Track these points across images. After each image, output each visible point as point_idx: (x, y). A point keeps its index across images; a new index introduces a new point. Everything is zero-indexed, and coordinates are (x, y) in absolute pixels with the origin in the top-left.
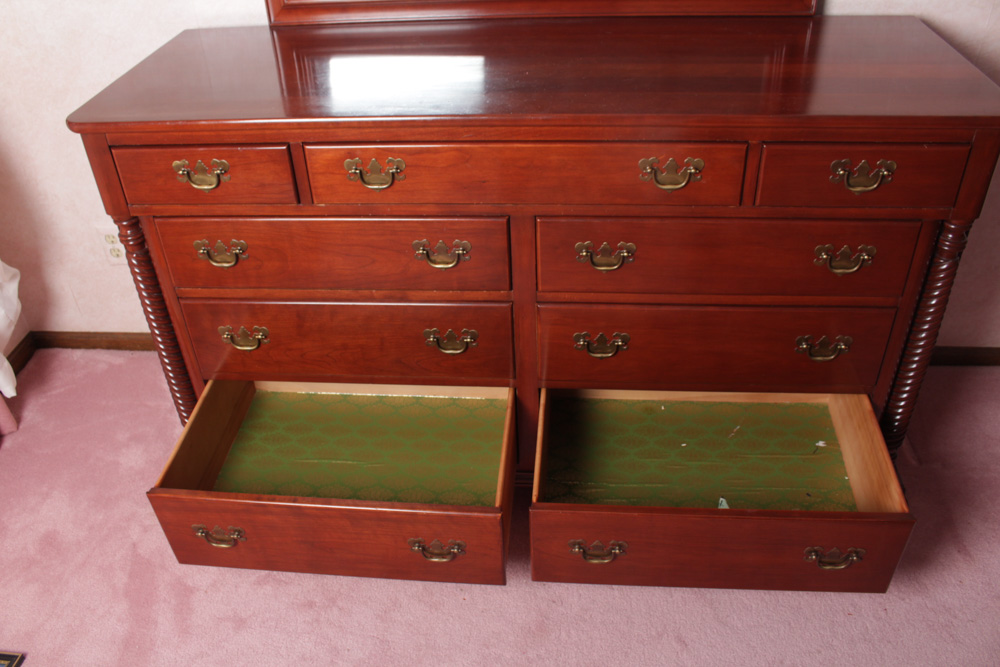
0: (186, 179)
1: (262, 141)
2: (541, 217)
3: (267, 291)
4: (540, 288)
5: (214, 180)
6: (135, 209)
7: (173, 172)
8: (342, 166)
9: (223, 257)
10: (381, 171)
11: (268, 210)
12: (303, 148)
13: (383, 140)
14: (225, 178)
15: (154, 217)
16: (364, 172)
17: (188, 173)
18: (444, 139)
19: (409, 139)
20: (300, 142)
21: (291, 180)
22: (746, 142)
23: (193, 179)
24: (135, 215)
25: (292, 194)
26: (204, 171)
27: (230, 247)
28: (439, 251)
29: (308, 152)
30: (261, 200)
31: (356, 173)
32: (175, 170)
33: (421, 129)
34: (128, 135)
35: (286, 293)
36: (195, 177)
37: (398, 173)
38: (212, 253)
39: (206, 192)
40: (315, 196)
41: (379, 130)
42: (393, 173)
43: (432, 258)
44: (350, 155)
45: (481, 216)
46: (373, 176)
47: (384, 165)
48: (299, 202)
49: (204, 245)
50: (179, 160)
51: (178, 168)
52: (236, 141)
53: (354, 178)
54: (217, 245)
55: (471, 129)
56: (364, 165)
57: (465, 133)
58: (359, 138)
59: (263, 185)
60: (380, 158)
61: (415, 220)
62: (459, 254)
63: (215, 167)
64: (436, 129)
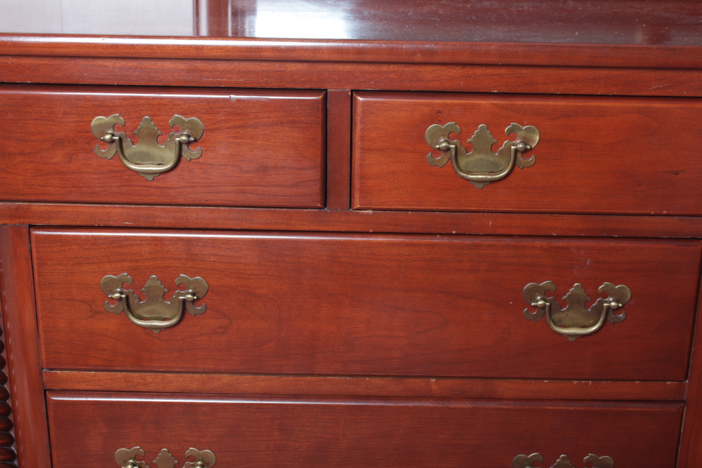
0: (113, 149)
1: (275, 85)
3: (226, 378)
5: (170, 157)
7: (89, 139)
8: (421, 137)
9: (157, 308)
10: (494, 148)
11: (262, 218)
12: (352, 100)
13: (504, 90)
14: (188, 153)
15: (31, 226)
16: (462, 149)
17: (121, 140)
19: (553, 91)
20: (348, 89)
21: (319, 160)
23: (127, 153)
25: (316, 188)
26: (155, 138)
27: (171, 288)
28: (574, 302)
29: (359, 110)
30: (252, 198)
31: (448, 149)
32: (95, 133)
33: (579, 73)
34: (10, 61)
35: (262, 383)
36: (130, 149)
37: (525, 151)
38: (134, 301)
39: (150, 178)
40: (357, 195)
41: (503, 71)
42: (516, 151)
43: (556, 316)
44: (437, 117)
45: (657, 239)
46: (477, 156)
47: (500, 136)
48: (325, 204)
49: (123, 284)
50: (106, 115)
51: (103, 128)
52: (224, 81)
53: (441, 159)
54: (149, 283)
55: (669, 74)
56: (461, 136)
57: (655, 82)
58: (461, 85)
59: (263, 169)
60: (496, 124)
61: (538, 243)
62: (609, 308)
63: (176, 128)
64: (604, 73)
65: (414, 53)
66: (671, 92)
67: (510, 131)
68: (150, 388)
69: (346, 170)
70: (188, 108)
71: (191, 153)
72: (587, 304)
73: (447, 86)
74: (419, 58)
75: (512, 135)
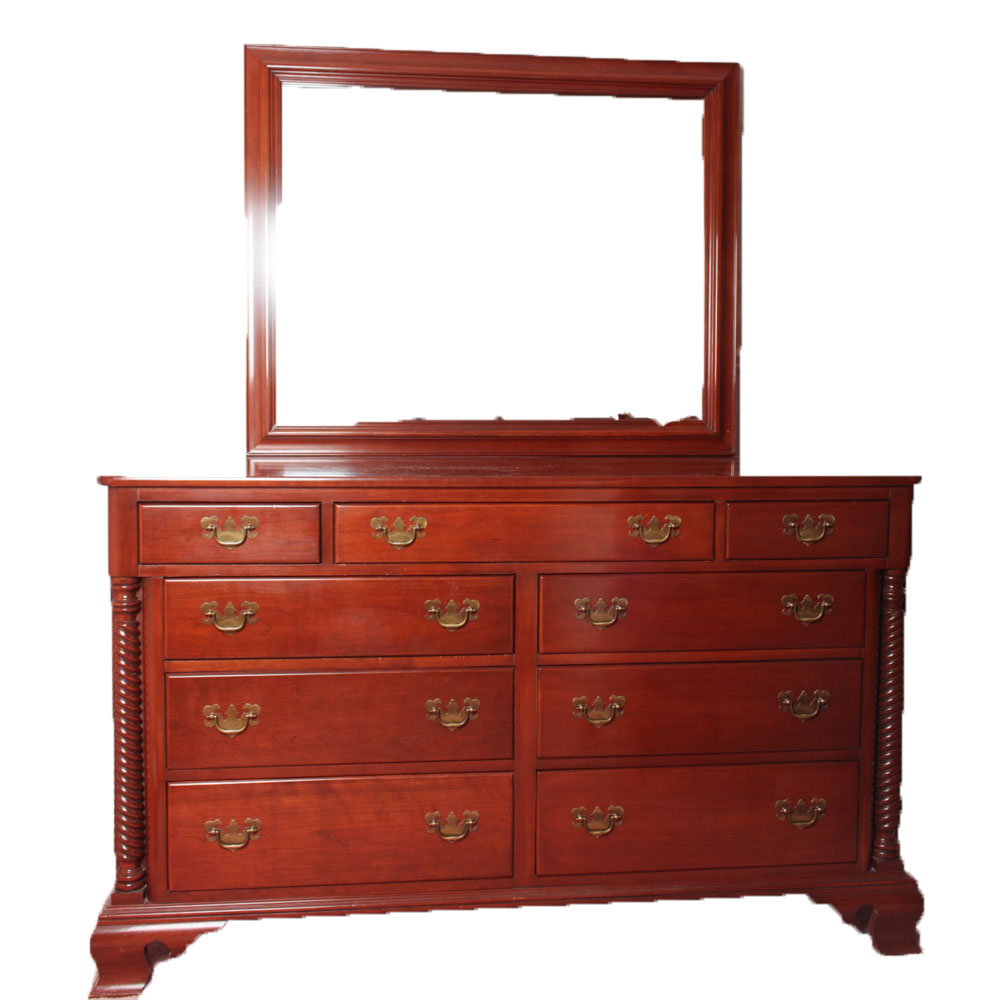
0: (212, 535)
1: (295, 500)
2: (543, 575)
3: (268, 662)
4: (541, 650)
5: (241, 537)
6: (143, 570)
7: (198, 529)
8: (368, 525)
9: (231, 620)
10: (405, 529)
11: (288, 569)
12: (334, 507)
13: (409, 500)
14: (250, 535)
15: (165, 578)
16: (389, 530)
17: (216, 529)
18: (463, 500)
19: (433, 500)
20: (332, 502)
21: (317, 538)
22: (713, 502)
23: (219, 535)
24: (143, 575)
25: (316, 552)
26: (234, 528)
27: (239, 609)
28: (451, 610)
29: (338, 511)
30: (284, 558)
31: (382, 530)
32: (203, 526)
33: (444, 491)
34: (161, 490)
35: (288, 663)
36: (221, 534)
37: (420, 530)
38: (219, 617)
39: (230, 548)
40: (337, 556)
41: (407, 491)
42: (416, 530)
43: (442, 618)
44: (377, 514)
45: (490, 575)
46: (397, 534)
47: (408, 523)
48: (321, 562)
49: (212, 607)
50: (209, 516)
51: (207, 523)
52: (270, 499)
53: (379, 535)
54: (227, 607)
55: (487, 491)
56: (389, 523)
57: (481, 495)
58: (388, 499)
59: (289, 543)
60: (405, 517)
61: (430, 579)
62: (469, 612)
63: (245, 523)
64: (457, 491)
65: (363, 482)
66: (489, 500)
67: (413, 521)
68: (226, 669)
69: (331, 543)
70: (251, 512)
71: (251, 535)
72: (458, 611)
73: (380, 499)
74: (365, 485)
75: (413, 523)
